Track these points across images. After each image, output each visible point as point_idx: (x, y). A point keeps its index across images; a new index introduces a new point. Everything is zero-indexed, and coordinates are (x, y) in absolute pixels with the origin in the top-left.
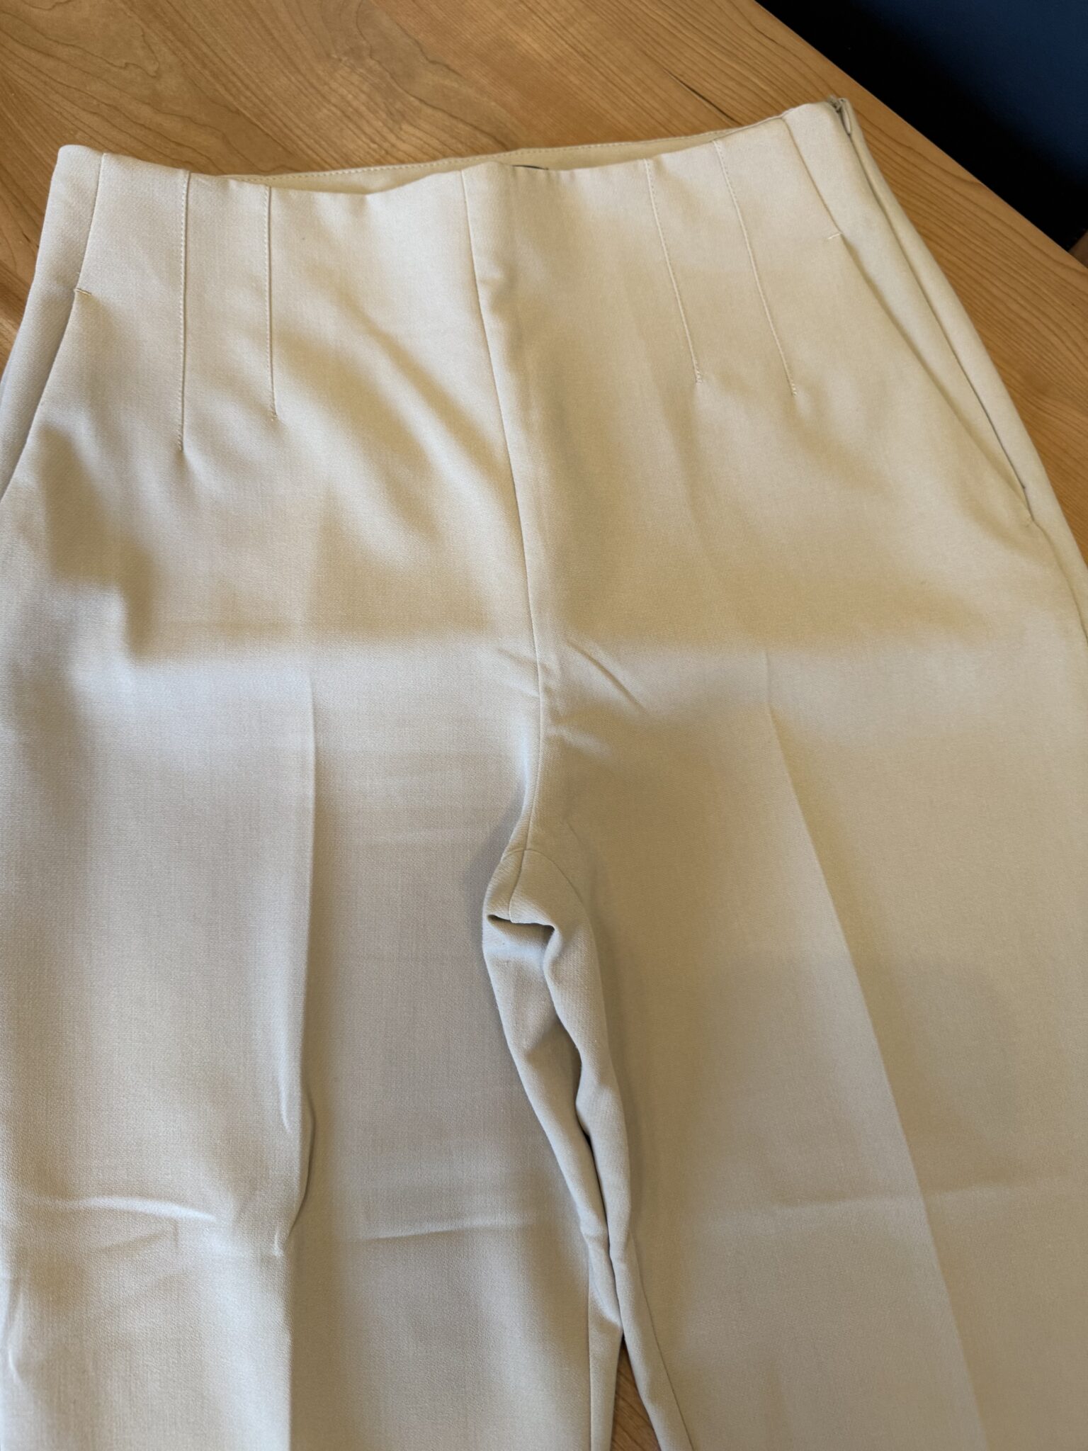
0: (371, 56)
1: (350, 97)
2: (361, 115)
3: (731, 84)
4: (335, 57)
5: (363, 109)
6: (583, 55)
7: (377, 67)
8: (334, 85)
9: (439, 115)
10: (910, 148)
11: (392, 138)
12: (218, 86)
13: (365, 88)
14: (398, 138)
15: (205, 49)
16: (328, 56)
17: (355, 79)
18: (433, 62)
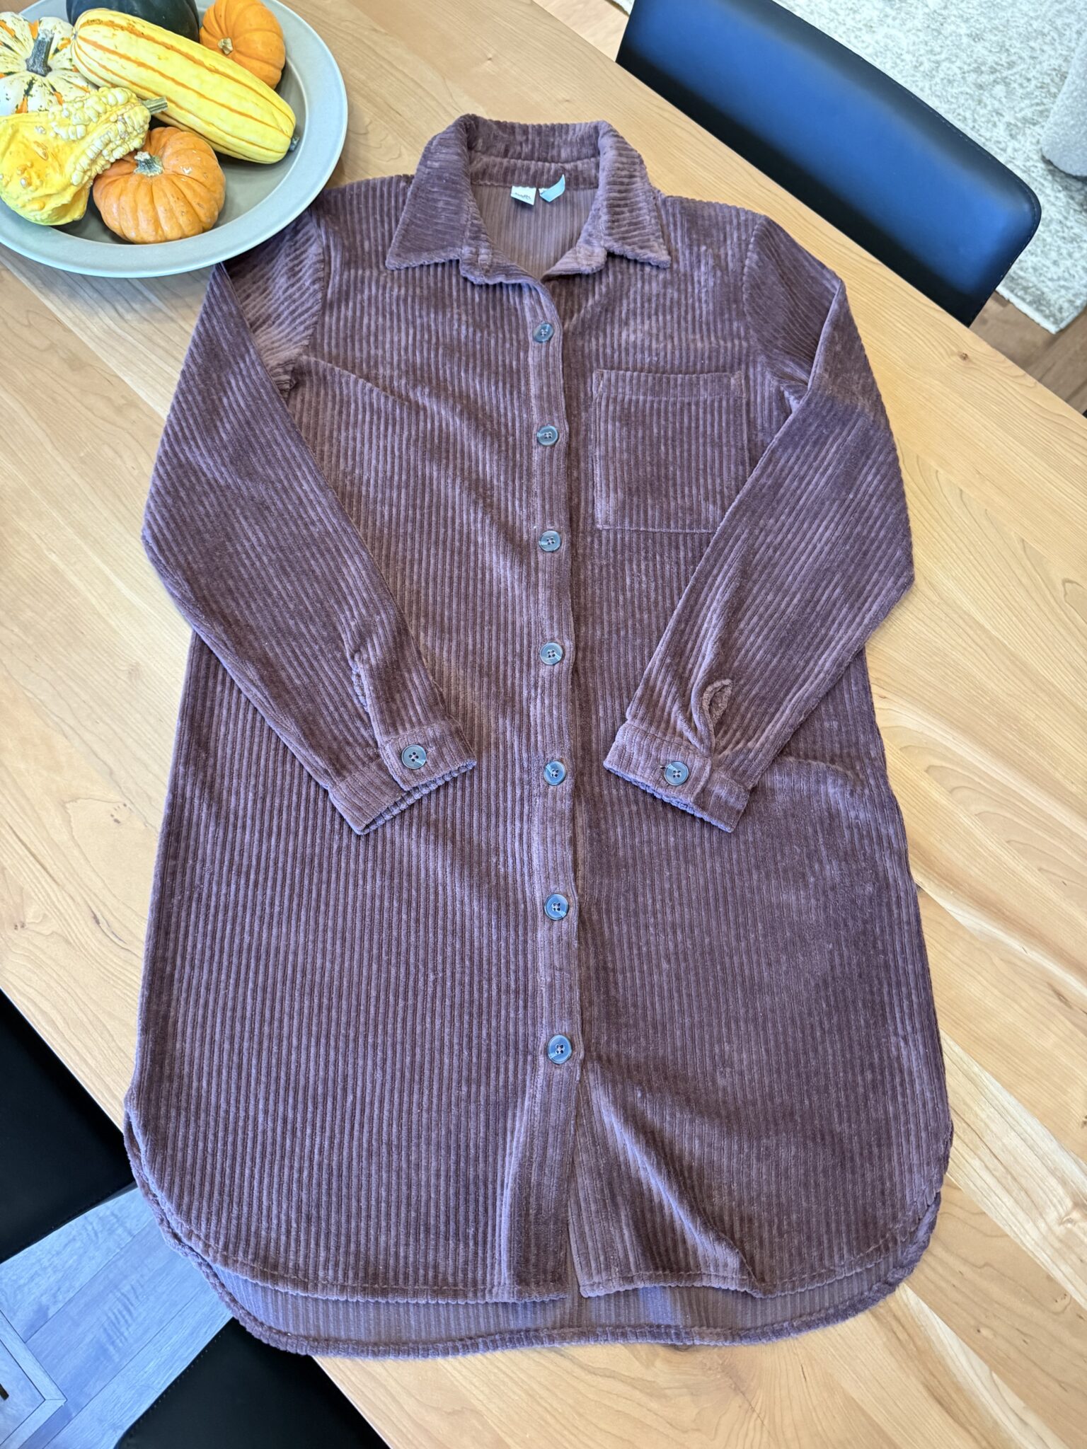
10: (843, 245)
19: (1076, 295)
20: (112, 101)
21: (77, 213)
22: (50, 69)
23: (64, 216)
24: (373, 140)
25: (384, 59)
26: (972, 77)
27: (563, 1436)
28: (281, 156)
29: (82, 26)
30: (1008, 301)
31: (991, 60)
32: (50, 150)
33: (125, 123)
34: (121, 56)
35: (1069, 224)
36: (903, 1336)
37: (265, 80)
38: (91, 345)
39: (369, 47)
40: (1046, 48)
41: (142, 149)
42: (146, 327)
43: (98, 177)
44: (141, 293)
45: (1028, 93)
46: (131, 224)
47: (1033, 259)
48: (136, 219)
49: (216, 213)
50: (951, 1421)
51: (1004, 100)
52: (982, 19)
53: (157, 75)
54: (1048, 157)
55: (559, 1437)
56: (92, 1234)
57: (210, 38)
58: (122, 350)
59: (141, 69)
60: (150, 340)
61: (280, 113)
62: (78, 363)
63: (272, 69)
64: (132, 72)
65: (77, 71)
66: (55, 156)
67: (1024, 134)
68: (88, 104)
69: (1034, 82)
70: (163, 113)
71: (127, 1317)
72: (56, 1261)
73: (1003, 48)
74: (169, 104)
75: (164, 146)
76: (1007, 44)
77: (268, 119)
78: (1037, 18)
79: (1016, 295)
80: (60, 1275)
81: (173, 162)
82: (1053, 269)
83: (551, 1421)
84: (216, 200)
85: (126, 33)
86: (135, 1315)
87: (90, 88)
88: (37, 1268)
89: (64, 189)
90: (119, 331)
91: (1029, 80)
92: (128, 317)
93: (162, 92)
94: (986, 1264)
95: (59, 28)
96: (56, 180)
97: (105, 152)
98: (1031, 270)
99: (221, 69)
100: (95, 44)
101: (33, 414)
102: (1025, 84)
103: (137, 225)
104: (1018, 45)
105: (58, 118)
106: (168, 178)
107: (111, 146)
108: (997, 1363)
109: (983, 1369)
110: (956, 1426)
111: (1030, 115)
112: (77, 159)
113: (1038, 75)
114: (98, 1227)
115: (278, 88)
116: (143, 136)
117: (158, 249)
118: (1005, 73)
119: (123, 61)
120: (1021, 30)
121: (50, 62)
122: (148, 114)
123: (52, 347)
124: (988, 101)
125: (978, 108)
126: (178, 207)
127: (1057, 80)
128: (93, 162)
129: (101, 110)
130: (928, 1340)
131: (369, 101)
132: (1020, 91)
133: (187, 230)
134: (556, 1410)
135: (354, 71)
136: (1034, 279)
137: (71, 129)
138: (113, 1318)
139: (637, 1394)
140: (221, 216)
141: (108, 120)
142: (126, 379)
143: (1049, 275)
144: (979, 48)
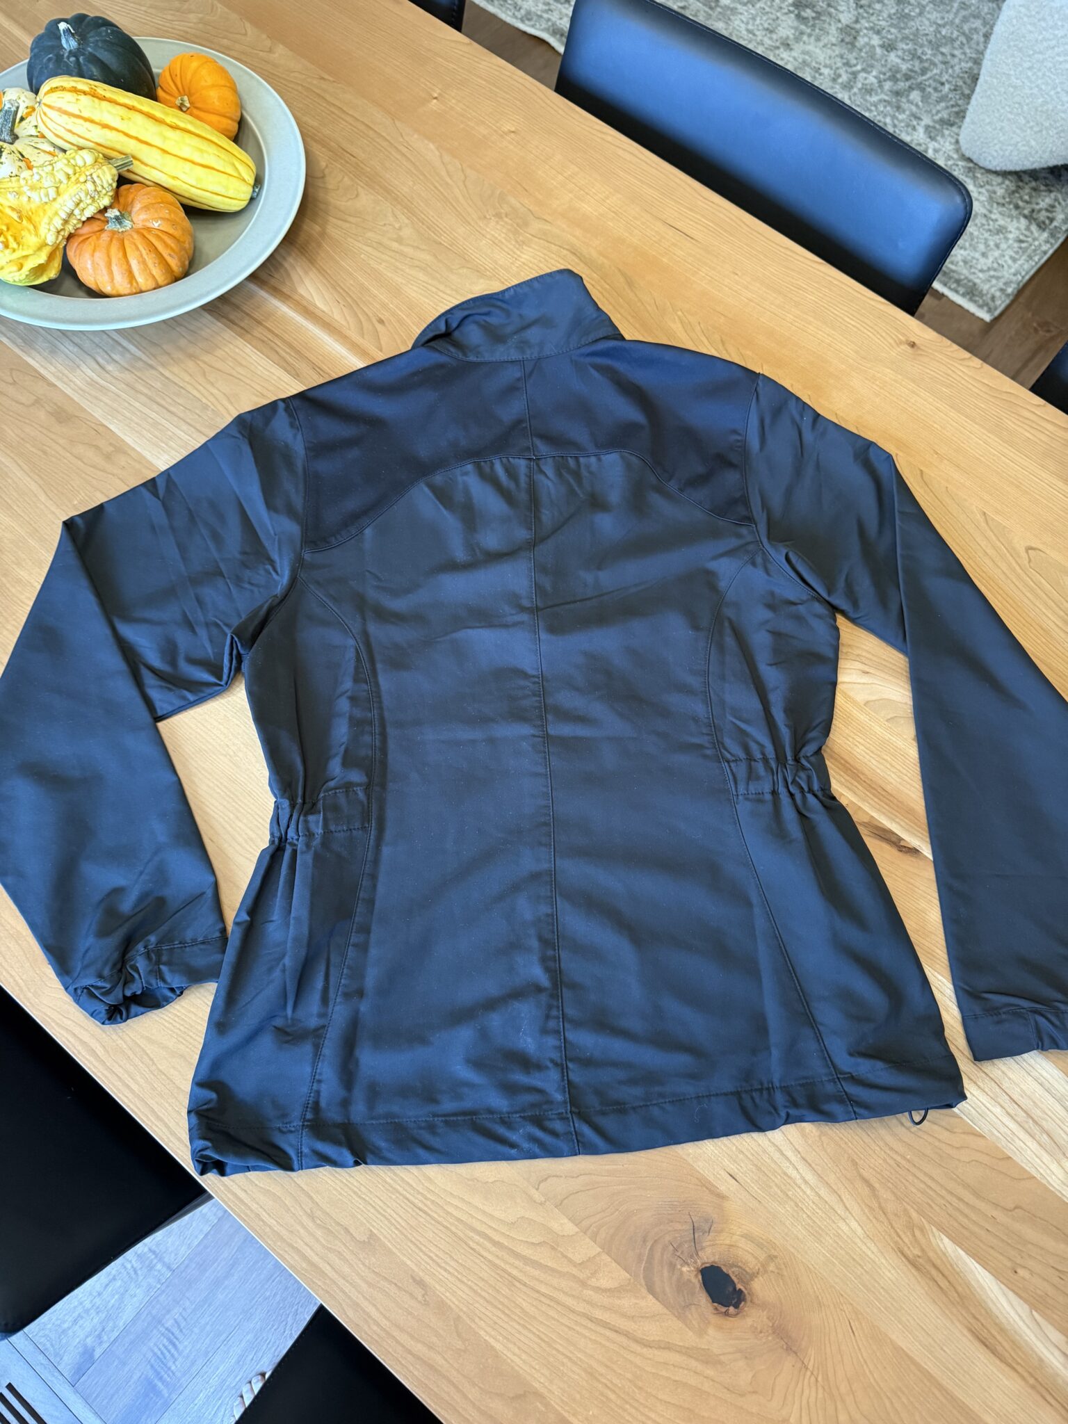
0: (506, 215)
1: (496, 235)
2: (502, 243)
3: (691, 223)
4: (488, 217)
5: (504, 241)
6: (613, 212)
7: (510, 222)
8: (488, 230)
9: (542, 241)
10: (787, 248)
11: (518, 253)
12: (430, 232)
13: (504, 231)
14: (521, 252)
15: (423, 216)
16: (485, 217)
17: (499, 227)
18: (538, 218)
19: (1005, 284)
20: (80, 163)
21: (52, 273)
22: (16, 137)
23: (42, 275)
24: (331, 182)
25: (334, 105)
26: (888, 85)
27: (625, 1410)
28: (243, 204)
29: (45, 94)
30: (943, 295)
31: (904, 67)
32: (24, 213)
33: (94, 182)
34: (86, 120)
35: (993, 217)
36: (943, 1283)
37: (224, 132)
38: (76, 398)
39: (318, 94)
40: (956, 52)
41: (111, 206)
42: (128, 377)
43: (70, 237)
44: (120, 344)
45: (942, 96)
46: (106, 278)
47: (962, 252)
48: (111, 273)
49: (187, 263)
50: (998, 1362)
51: (920, 104)
52: (893, 30)
53: (121, 134)
54: (968, 154)
55: (620, 1411)
56: (133, 1273)
57: (168, 97)
58: (108, 401)
59: (106, 130)
60: (133, 388)
61: (240, 164)
62: (64, 415)
63: (230, 122)
64: (98, 135)
65: (43, 137)
66: (29, 219)
67: (943, 136)
68: (58, 166)
69: (947, 86)
70: (128, 171)
71: (173, 1351)
72: (98, 1301)
73: (914, 56)
74: (134, 162)
75: (132, 201)
76: (920, 51)
77: (230, 170)
78: (944, 26)
79: (950, 288)
80: (103, 1315)
81: (143, 216)
82: (982, 260)
83: (612, 1396)
84: (184, 249)
85: (89, 97)
86: (181, 1347)
87: (57, 151)
88: (80, 1310)
89: (40, 248)
90: (102, 382)
91: (943, 84)
92: (110, 368)
93: (128, 151)
94: (1016, 1207)
95: (23, 98)
96: (31, 240)
97: (77, 212)
98: (961, 264)
99: (182, 125)
100: (60, 110)
101: (25, 467)
102: (940, 88)
103: (112, 279)
104: (929, 52)
105: (30, 182)
106: (138, 232)
107: (82, 205)
108: (1037, 1303)
109: (1023, 1309)
110: (1003, 1366)
111: (946, 116)
112: (51, 219)
113: (951, 79)
114: (137, 1265)
115: (236, 140)
116: (111, 194)
117: (133, 301)
118: (920, 79)
119: (88, 124)
120: (929, 38)
121: (16, 130)
122: (115, 172)
123: (37, 402)
124: (905, 106)
125: (897, 114)
126: (150, 260)
127: (969, 81)
128: (66, 222)
129: (70, 171)
130: (968, 1285)
131: (324, 146)
132: (935, 95)
133: (161, 280)
134: (616, 1385)
135: (306, 119)
136: (965, 272)
137: (43, 191)
138: (159, 1353)
139: (694, 1364)
140: (191, 265)
141: (77, 182)
142: (112, 427)
143: (979, 267)
144: (893, 58)
